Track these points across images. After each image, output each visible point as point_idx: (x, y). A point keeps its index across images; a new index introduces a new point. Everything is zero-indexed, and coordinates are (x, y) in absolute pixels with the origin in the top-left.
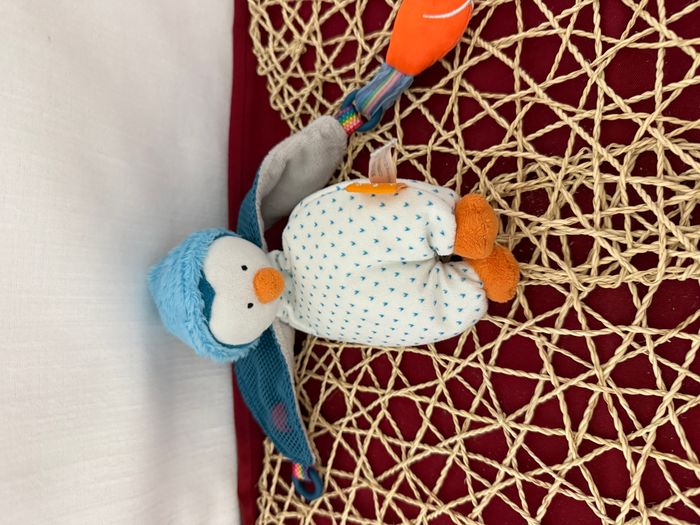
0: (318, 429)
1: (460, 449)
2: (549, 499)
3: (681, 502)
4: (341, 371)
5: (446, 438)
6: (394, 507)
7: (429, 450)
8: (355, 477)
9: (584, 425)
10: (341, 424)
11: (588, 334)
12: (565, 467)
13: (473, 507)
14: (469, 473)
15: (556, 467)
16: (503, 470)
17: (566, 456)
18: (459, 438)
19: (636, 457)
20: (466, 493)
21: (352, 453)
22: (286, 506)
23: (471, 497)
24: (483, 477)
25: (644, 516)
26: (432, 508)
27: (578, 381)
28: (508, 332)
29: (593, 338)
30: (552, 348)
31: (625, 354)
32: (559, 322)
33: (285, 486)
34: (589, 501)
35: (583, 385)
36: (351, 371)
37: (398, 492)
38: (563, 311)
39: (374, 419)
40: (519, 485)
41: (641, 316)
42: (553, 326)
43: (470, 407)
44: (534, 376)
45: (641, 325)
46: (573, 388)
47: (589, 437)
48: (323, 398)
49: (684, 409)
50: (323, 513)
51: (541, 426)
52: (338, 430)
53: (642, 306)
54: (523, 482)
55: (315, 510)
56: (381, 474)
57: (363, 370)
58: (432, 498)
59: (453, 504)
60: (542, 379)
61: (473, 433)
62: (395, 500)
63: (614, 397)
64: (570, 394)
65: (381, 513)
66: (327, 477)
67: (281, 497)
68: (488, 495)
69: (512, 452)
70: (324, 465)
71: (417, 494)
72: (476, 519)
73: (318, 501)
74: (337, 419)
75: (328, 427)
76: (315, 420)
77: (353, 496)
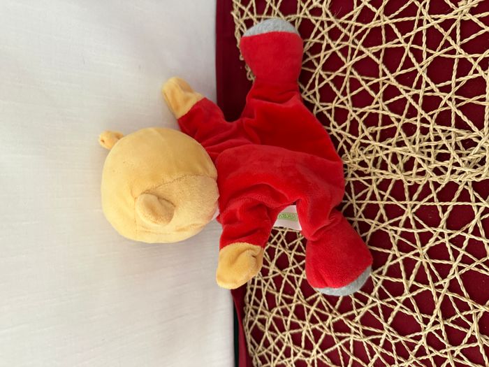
0: (274, 273)
2: (394, 314)
3: (460, 317)
4: (286, 244)
6: (315, 315)
8: (295, 298)
9: (413, 277)
10: (286, 271)
11: (416, 231)
12: (403, 298)
13: (355, 316)
14: (354, 300)
15: (398, 298)
16: (371, 299)
17: (403, 292)
19: (438, 295)
20: (352, 309)
21: (293, 286)
22: (259, 312)
23: (355, 312)
24: (361, 301)
25: (442, 324)
26: (334, 316)
27: (410, 255)
28: (374, 228)
29: (419, 233)
30: (398, 238)
31: (435, 242)
32: (401, 224)
33: (258, 301)
34: (414, 315)
35: (412, 257)
36: (291, 244)
37: (317, 307)
38: (403, 218)
39: (304, 269)
40: (379, 306)
41: (443, 223)
42: (398, 226)
44: (387, 251)
45: (443, 228)
46: (407, 259)
47: (415, 283)
49: (463, 271)
50: (278, 316)
51: (390, 277)
52: (286, 274)
53: (444, 217)
54: (381, 305)
55: (274, 314)
56: (308, 297)
57: (298, 243)
58: (335, 311)
59: (345, 315)
60: (392, 253)
62: (315, 311)
63: (428, 263)
64: (406, 261)
65: (308, 317)
66: (280, 298)
67: (255, 307)
68: (363, 310)
69: (376, 289)
70: (278, 291)
71: (327, 308)
72: (357, 323)
73: (275, 310)
74: (284, 268)
75: (279, 272)
76: (272, 267)
77: (293, 308)
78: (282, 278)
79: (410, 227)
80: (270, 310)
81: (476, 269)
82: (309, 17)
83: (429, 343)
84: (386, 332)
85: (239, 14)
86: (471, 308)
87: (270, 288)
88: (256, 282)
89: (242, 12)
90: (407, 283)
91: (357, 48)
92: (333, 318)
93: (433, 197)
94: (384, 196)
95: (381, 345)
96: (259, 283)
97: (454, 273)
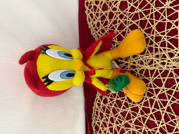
0: (102, 105)
1: (130, 110)
2: (147, 120)
3: (172, 121)
5: (127, 108)
6: (118, 121)
7: (124, 110)
8: (110, 115)
9: (153, 106)
10: (107, 104)
11: (154, 89)
12: (150, 114)
13: (132, 121)
14: (132, 115)
15: (148, 114)
16: (138, 114)
17: (150, 112)
18: (130, 108)
19: (163, 113)
20: (131, 119)
21: (109, 110)
22: (97, 120)
24: (134, 115)
25: (165, 124)
26: (125, 121)
27: (152, 98)
29: (155, 89)
30: (147, 91)
31: (161, 92)
32: (148, 86)
33: (97, 116)
34: (154, 121)
35: (153, 98)
37: (118, 118)
38: (149, 84)
39: (113, 104)
40: (141, 117)
41: (164, 85)
43: (131, 102)
45: (164, 87)
46: (151, 99)
47: (154, 108)
48: (103, 99)
49: (172, 104)
51: (145, 106)
52: (107, 105)
53: (164, 83)
56: (115, 114)
57: (111, 94)
58: (125, 119)
59: (129, 121)
60: (145, 97)
61: (132, 107)
64: (150, 100)
65: (115, 122)
66: (105, 115)
67: (96, 118)
68: (135, 119)
69: (140, 111)
70: (104, 112)
71: (122, 118)
72: (133, 124)
73: (103, 119)
74: (106, 103)
75: (104, 105)
76: (102, 103)
77: (110, 118)
78: (105, 107)
79: (152, 87)
80: (101, 119)
81: (177, 103)
82: (112, 11)
83: (160, 131)
84: (144, 127)
85: (88, 12)
86: (176, 118)
87: (101, 111)
88: (96, 109)
89: (89, 11)
90: (151, 109)
91: (130, 21)
93: (160, 76)
94: (142, 75)
95: (142, 132)
97: (169, 104)
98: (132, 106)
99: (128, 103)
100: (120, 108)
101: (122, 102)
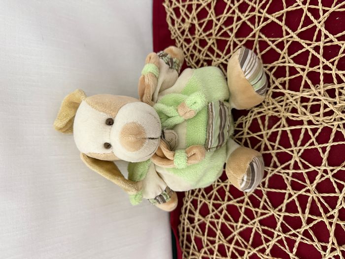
0: (199, 220)
1: (257, 224)
2: (297, 244)
4: (205, 195)
5: (251, 220)
6: (234, 251)
7: (245, 226)
8: (217, 239)
9: (307, 211)
10: (208, 217)
11: (304, 171)
12: (302, 230)
13: (266, 250)
14: (263, 235)
15: (298, 230)
16: (276, 233)
17: (302, 225)
18: (257, 220)
19: (331, 224)
20: (262, 244)
21: (214, 229)
22: (190, 253)
23: (265, 245)
24: (268, 236)
25: (338, 250)
26: (249, 251)
27: (302, 192)
28: (271, 173)
29: (306, 173)
30: (290, 179)
31: (320, 179)
32: (291, 167)
33: (189, 245)
34: (314, 245)
35: (304, 194)
36: (209, 195)
37: (235, 244)
38: (292, 162)
39: (221, 214)
40: (284, 239)
41: (324, 161)
42: (289, 169)
43: (259, 206)
44: (283, 191)
45: (325, 166)
47: (310, 216)
48: (199, 206)
50: (206, 255)
51: (289, 212)
52: (208, 220)
53: (325, 157)
54: (285, 237)
55: (202, 255)
56: (227, 237)
57: (214, 194)
58: (249, 247)
59: (257, 249)
60: (287, 192)
61: (262, 218)
62: (234, 248)
63: (318, 198)
64: (300, 197)
65: (229, 254)
66: (206, 240)
67: (188, 250)
68: (272, 243)
69: (279, 225)
70: (204, 235)
71: (243, 245)
72: (268, 255)
73: (203, 251)
74: (207, 215)
75: (203, 219)
76: (197, 216)
77: (217, 247)
78: (206, 224)
79: (299, 168)
87: (197, 233)
88: (186, 229)
90: (304, 217)
91: (263, 16)
92: (249, 253)
93: (313, 142)
94: (274, 146)
96: (188, 230)
97: (341, 204)
98: (262, 214)
99: (253, 209)
100: (237, 221)
101: (240, 210)
